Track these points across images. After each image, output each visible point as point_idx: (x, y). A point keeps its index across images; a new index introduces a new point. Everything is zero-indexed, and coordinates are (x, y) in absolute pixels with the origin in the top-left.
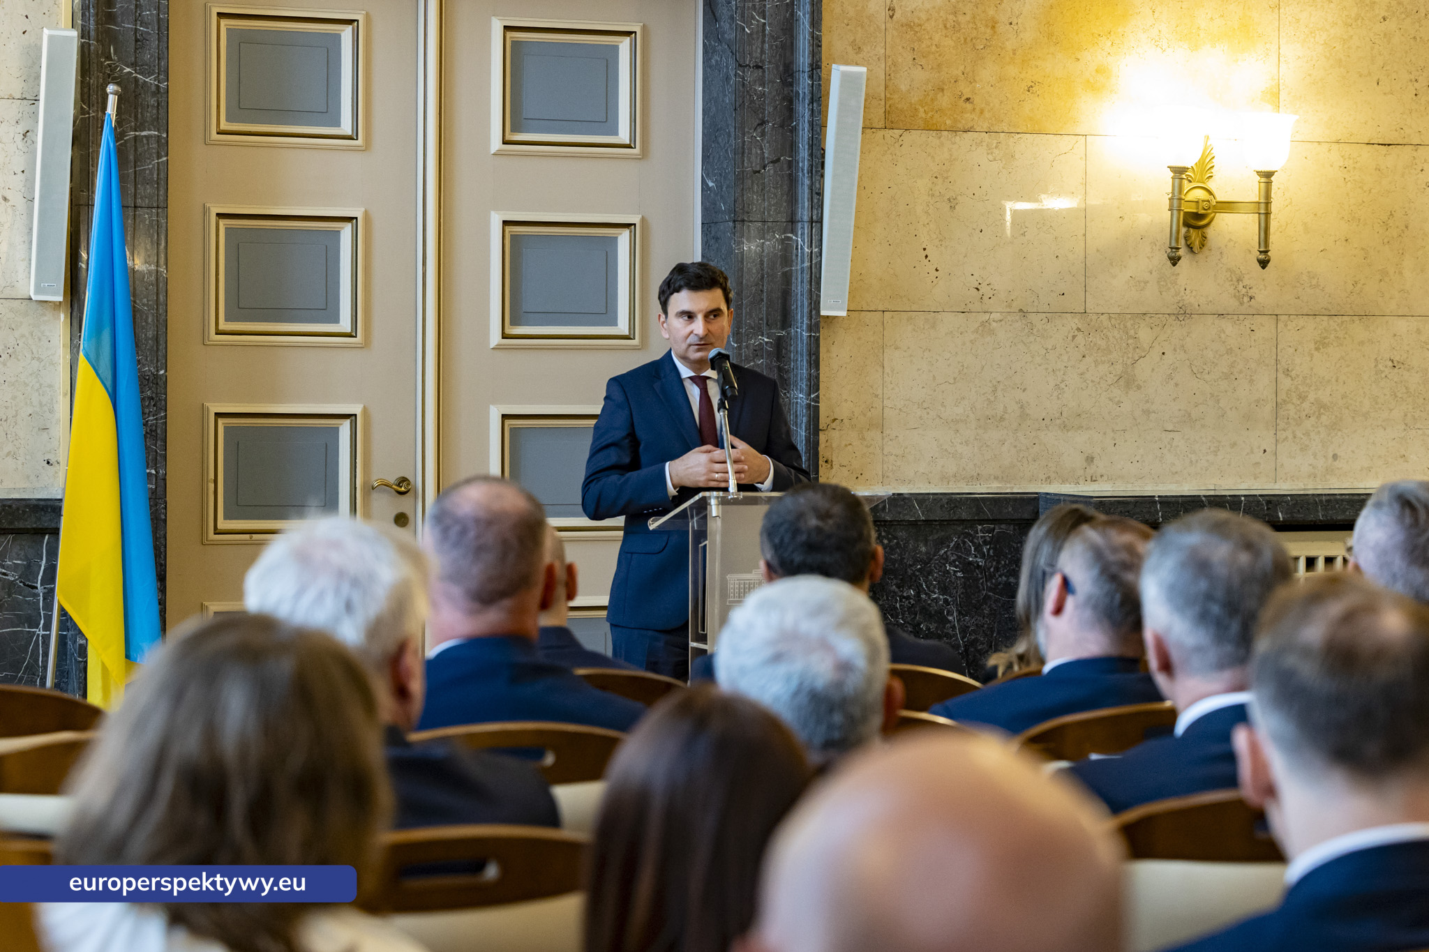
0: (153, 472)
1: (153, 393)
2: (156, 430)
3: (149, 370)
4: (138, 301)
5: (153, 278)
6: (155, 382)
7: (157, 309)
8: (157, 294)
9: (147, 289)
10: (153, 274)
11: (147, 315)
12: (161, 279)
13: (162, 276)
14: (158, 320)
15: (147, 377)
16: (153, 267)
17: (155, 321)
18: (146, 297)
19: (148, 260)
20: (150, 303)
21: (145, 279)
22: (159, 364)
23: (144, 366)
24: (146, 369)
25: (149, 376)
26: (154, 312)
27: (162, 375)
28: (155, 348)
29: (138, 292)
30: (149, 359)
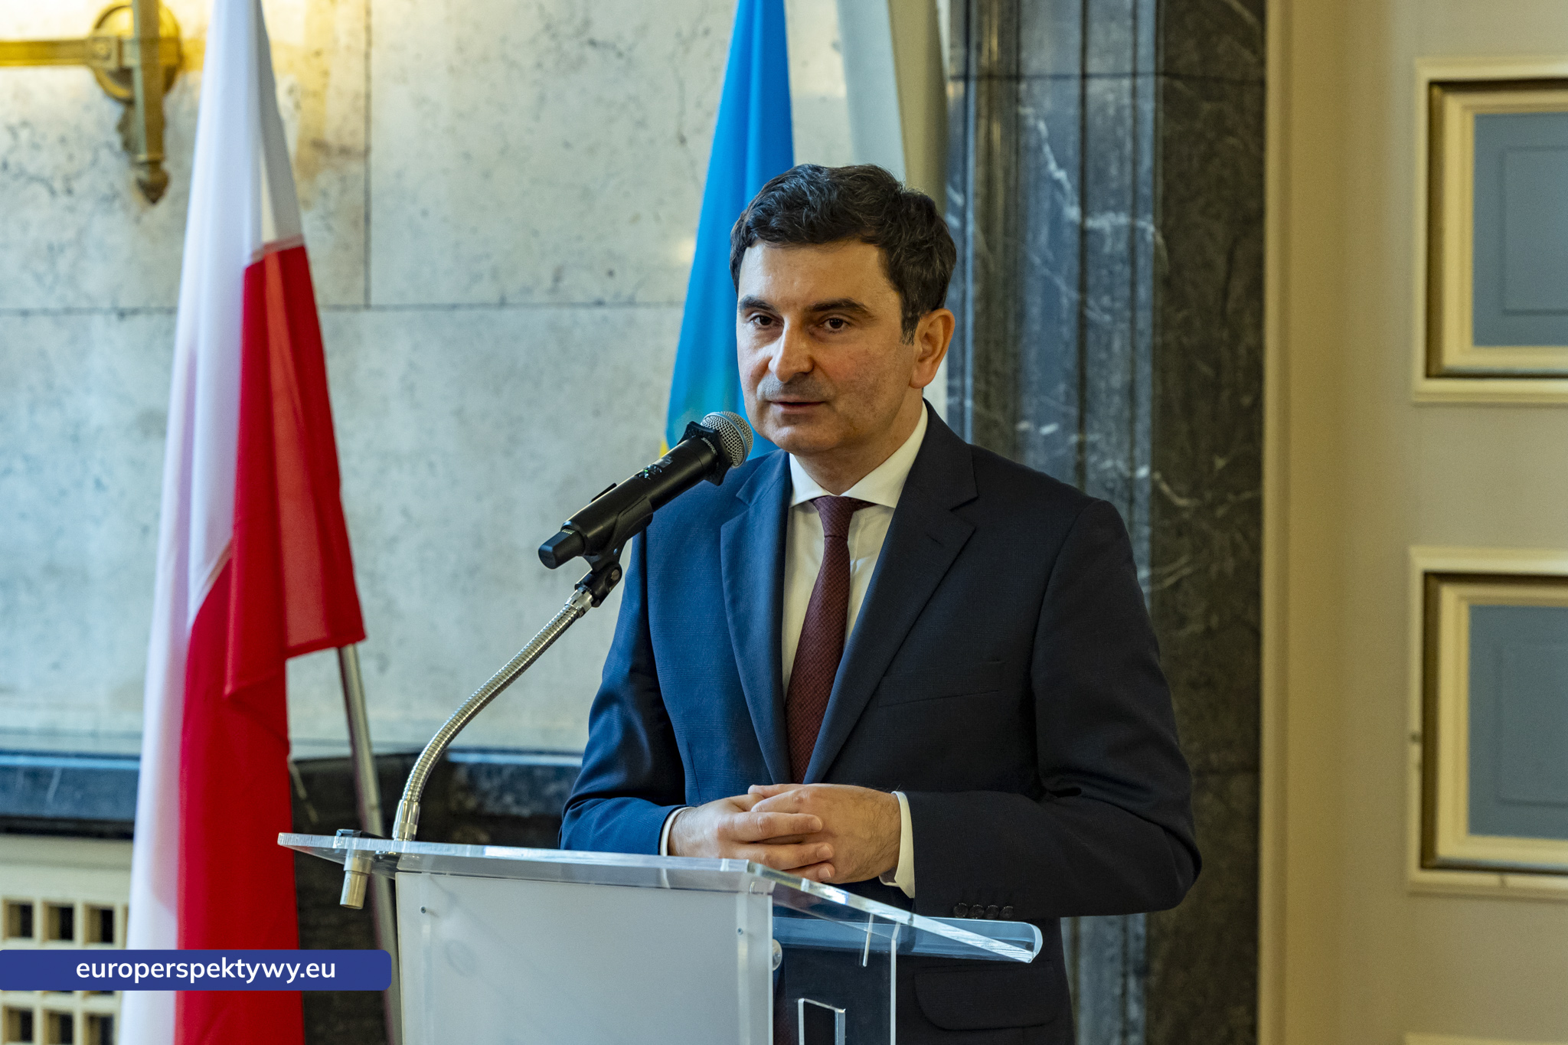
3: (1115, 468)
4: (1091, 302)
5: (1122, 246)
6: (1126, 495)
7: (1133, 321)
8: (1133, 285)
9: (1111, 273)
10: (1124, 237)
11: (1110, 333)
12: (1141, 248)
13: (1143, 239)
14: (1134, 347)
15: (1110, 485)
16: (1123, 219)
17: (1128, 348)
18: (1109, 290)
19: (1112, 202)
20: (1118, 305)
21: (1107, 249)
22: (1138, 452)
23: (1103, 456)
24: (1108, 464)
25: (1113, 481)
26: (1124, 326)
27: (1144, 479)
28: (1127, 414)
29: (1091, 281)
30: (1114, 440)
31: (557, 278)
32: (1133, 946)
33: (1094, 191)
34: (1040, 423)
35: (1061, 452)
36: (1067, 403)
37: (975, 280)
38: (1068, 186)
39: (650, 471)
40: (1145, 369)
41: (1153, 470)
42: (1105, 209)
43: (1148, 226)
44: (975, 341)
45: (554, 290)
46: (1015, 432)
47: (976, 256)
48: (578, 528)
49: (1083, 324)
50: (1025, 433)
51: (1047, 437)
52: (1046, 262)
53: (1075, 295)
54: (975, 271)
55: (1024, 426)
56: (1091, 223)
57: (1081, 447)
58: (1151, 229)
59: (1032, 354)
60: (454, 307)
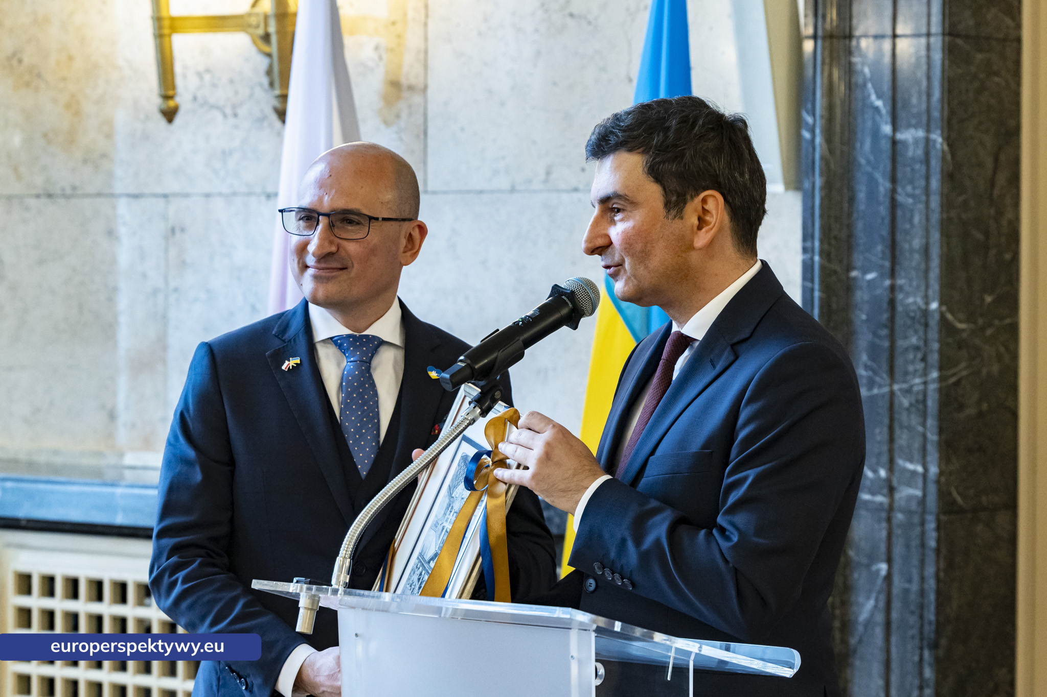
0: (920, 469)
1: (919, 339)
2: (924, 401)
3: (915, 303)
4: (899, 190)
5: (920, 152)
6: (923, 321)
7: (927, 203)
8: (927, 178)
9: (913, 170)
10: (921, 146)
11: (912, 211)
12: (933, 153)
13: (934, 146)
14: (928, 219)
15: (912, 314)
16: (921, 133)
17: (924, 221)
18: (911, 182)
19: (913, 121)
20: (918, 192)
21: (910, 153)
22: (930, 292)
23: (908, 295)
24: (911, 300)
25: (914, 311)
26: (921, 206)
27: (934, 311)
28: (923, 266)
29: (899, 175)
30: (915, 283)
31: (548, 173)
32: (927, 628)
33: (902, 114)
34: (865, 271)
35: (879, 292)
36: (882, 259)
37: (821, 175)
38: (884, 111)
39: (523, 320)
40: (936, 236)
41: (941, 304)
42: (909, 126)
43: (937, 138)
44: (821, 216)
45: (546, 181)
46: (848, 278)
47: (822, 158)
48: (469, 361)
49: (894, 204)
50: (855, 278)
51: (869, 282)
52: (869, 162)
53: (888, 185)
54: (821, 170)
55: (854, 274)
56: (900, 136)
57: (893, 288)
58: (940, 140)
59: (860, 225)
60: (481, 192)
